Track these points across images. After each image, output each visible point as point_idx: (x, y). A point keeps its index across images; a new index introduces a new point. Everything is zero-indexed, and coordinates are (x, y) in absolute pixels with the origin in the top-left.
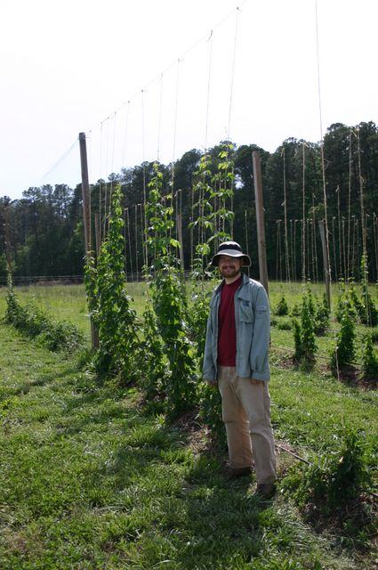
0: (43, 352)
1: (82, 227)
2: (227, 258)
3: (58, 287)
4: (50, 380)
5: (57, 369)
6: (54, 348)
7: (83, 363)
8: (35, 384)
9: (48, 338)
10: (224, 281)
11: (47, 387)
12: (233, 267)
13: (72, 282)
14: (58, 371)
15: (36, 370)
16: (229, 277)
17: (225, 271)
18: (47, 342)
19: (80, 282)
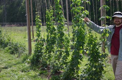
0: (8, 55)
1: (25, 2)
2: (117, 18)
3: (14, 27)
4: (11, 67)
5: (13, 62)
6: (12, 53)
7: (25, 60)
8: (4, 68)
9: (10, 49)
10: (115, 26)
11: (9, 69)
12: (119, 21)
13: (21, 25)
14: (14, 63)
15: (5, 62)
16: (117, 25)
17: (116, 22)
18: (10, 51)
19: (24, 25)
